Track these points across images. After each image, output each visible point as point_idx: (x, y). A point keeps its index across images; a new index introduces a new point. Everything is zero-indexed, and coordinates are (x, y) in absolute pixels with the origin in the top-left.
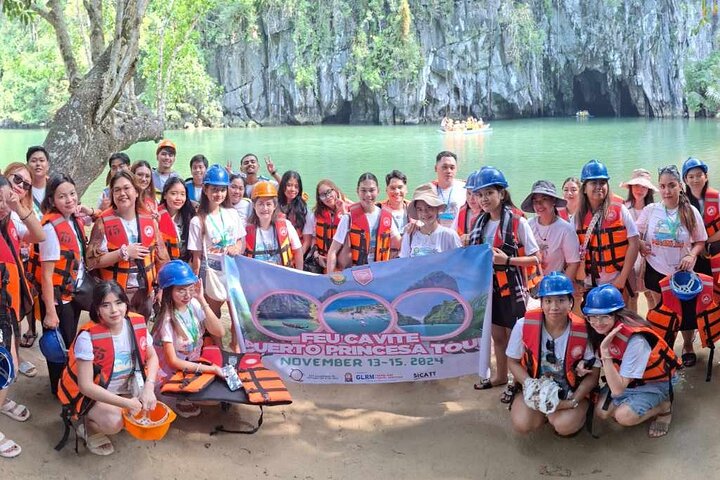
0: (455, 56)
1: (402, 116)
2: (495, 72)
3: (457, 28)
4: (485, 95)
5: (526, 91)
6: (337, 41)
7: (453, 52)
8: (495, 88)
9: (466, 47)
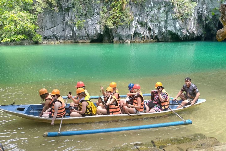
0: (149, 16)
1: (123, 40)
2: (169, 22)
3: (150, 6)
4: (164, 31)
5: (185, 29)
6: (95, 12)
7: (148, 15)
8: (169, 28)
9: (154, 12)
